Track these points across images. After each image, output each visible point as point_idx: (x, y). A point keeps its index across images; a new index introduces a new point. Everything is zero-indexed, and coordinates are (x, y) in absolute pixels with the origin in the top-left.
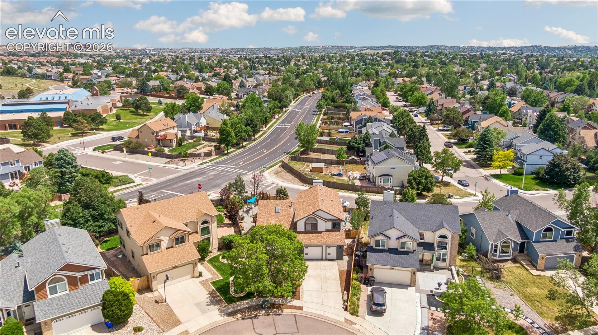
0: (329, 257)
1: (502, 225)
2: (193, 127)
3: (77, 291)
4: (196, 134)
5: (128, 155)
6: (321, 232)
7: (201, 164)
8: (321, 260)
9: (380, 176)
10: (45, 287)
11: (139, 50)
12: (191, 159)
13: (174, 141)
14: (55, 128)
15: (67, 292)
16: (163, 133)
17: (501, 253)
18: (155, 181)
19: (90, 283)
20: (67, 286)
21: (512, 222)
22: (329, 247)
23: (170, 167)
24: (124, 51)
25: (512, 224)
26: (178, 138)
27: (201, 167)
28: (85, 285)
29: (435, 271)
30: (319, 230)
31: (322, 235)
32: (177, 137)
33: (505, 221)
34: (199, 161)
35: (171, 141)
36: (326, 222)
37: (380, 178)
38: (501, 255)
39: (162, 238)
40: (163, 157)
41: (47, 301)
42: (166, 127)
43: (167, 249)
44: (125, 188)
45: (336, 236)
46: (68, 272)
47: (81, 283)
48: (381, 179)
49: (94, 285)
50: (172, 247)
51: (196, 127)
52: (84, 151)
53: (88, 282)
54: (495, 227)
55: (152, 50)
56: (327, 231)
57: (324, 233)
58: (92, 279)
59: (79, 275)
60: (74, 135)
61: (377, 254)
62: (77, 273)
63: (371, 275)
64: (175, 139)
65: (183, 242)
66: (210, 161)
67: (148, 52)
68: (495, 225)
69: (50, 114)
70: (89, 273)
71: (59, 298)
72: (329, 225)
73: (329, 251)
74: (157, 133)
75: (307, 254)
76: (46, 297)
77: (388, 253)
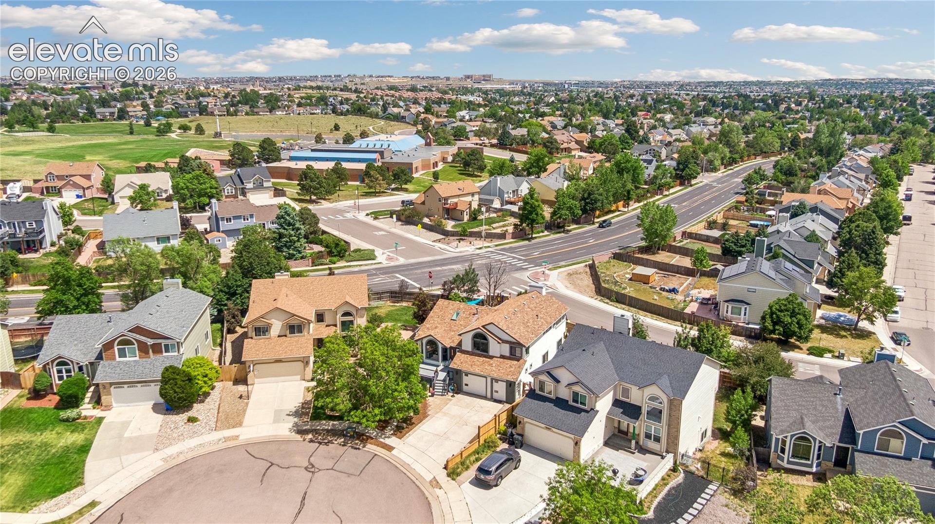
0: (496, 396)
1: (815, 408)
2: (506, 196)
3: (147, 360)
4: (508, 207)
5: (402, 225)
6: (492, 357)
7: (480, 248)
8: (484, 398)
9: (726, 301)
10: (113, 347)
11: (555, 84)
12: (471, 239)
13: (465, 213)
14: (349, 183)
15: (137, 358)
16: (455, 200)
17: (793, 456)
18: (402, 261)
19: (165, 354)
20: (137, 352)
21: (840, 407)
22: (497, 381)
23: (436, 247)
24: (534, 85)
25: (837, 412)
26: (473, 209)
27: (478, 251)
28: (158, 356)
29: (637, 454)
30: (491, 353)
31: (492, 361)
32: (470, 208)
33: (825, 403)
34: (479, 243)
35: (462, 212)
36: (499, 343)
37: (726, 304)
38: (790, 459)
39: (273, 321)
40: (437, 232)
41: (114, 363)
42: (460, 193)
43: (279, 336)
44: (357, 266)
45: (511, 367)
46: (138, 336)
47: (154, 352)
48: (728, 306)
49: (168, 358)
50: (286, 336)
51: (511, 196)
52: (356, 215)
53: (161, 352)
54: (797, 410)
55: (575, 84)
56: (502, 357)
57: (496, 359)
58: (167, 351)
59: (150, 342)
60: (367, 195)
61: (536, 402)
62: (149, 340)
63: (520, 432)
64: (468, 210)
65: (300, 331)
66: (496, 246)
67: (566, 86)
68: (799, 405)
69: (345, 165)
70: (163, 342)
71: (126, 363)
72: (506, 349)
73: (496, 386)
74: (446, 199)
75: (466, 385)
76: (114, 359)
77: (552, 405)
